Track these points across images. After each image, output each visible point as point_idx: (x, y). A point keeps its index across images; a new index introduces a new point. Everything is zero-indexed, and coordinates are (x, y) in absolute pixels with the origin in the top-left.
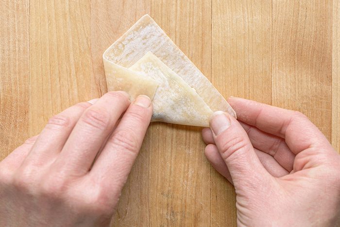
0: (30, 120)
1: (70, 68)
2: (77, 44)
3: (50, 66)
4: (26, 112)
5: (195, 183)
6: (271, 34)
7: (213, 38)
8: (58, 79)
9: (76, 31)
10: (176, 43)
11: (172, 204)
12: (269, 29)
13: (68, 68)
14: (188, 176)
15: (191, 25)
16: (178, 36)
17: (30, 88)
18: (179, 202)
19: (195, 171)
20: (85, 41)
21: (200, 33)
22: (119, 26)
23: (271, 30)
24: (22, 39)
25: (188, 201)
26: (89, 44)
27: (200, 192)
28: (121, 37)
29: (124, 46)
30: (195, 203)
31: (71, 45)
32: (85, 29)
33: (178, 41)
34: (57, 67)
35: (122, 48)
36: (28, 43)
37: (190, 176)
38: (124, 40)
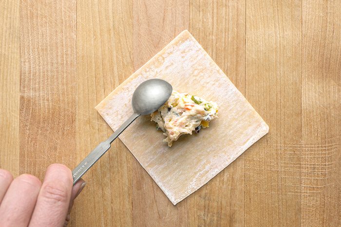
0: (77, 128)
1: (114, 80)
2: (121, 57)
3: (96, 78)
4: (73, 121)
5: (230, 187)
6: (301, 48)
7: (247, 52)
8: (103, 90)
9: (119, 45)
10: (212, 58)
11: (208, 206)
12: (299, 43)
13: (112, 80)
14: (223, 180)
15: (227, 39)
16: (215, 50)
17: (77, 98)
18: (215, 204)
19: (230, 175)
20: (128, 55)
21: (235, 47)
22: (160, 41)
23: (301, 44)
24: (69, 52)
25: (224, 203)
26: (132, 57)
27: (235, 195)
28: (162, 51)
29: (164, 58)
30: (231, 205)
31: (115, 59)
32: (128, 43)
33: (214, 55)
34: (102, 79)
35: (162, 61)
36: (75, 56)
37: (225, 180)
38: (164, 53)
